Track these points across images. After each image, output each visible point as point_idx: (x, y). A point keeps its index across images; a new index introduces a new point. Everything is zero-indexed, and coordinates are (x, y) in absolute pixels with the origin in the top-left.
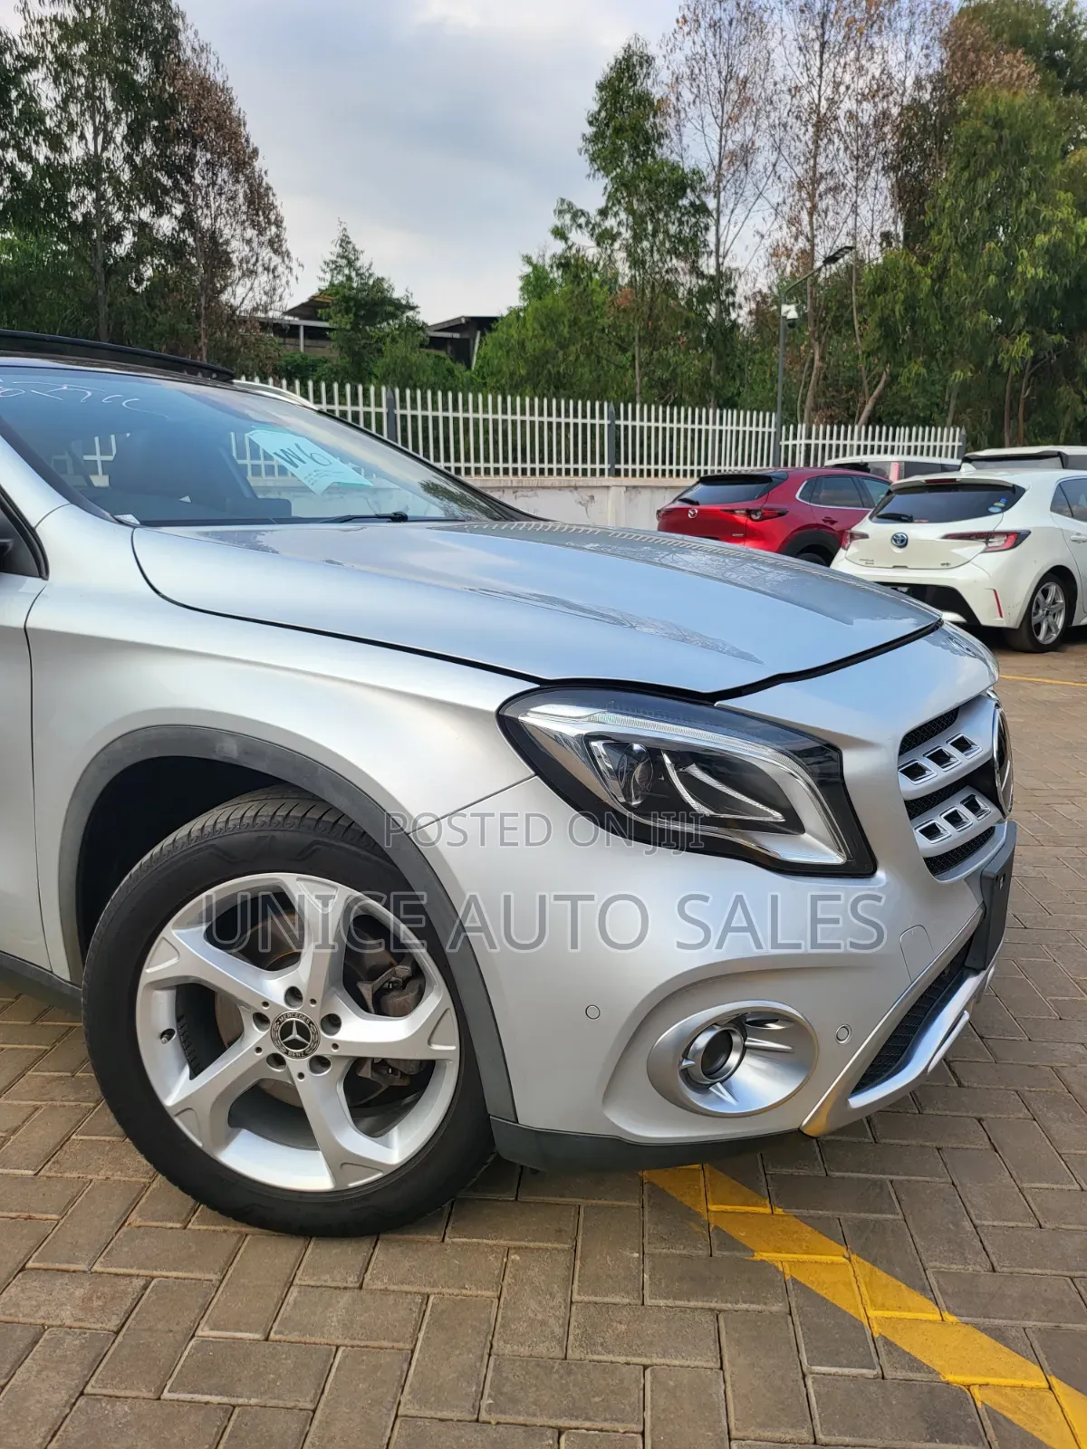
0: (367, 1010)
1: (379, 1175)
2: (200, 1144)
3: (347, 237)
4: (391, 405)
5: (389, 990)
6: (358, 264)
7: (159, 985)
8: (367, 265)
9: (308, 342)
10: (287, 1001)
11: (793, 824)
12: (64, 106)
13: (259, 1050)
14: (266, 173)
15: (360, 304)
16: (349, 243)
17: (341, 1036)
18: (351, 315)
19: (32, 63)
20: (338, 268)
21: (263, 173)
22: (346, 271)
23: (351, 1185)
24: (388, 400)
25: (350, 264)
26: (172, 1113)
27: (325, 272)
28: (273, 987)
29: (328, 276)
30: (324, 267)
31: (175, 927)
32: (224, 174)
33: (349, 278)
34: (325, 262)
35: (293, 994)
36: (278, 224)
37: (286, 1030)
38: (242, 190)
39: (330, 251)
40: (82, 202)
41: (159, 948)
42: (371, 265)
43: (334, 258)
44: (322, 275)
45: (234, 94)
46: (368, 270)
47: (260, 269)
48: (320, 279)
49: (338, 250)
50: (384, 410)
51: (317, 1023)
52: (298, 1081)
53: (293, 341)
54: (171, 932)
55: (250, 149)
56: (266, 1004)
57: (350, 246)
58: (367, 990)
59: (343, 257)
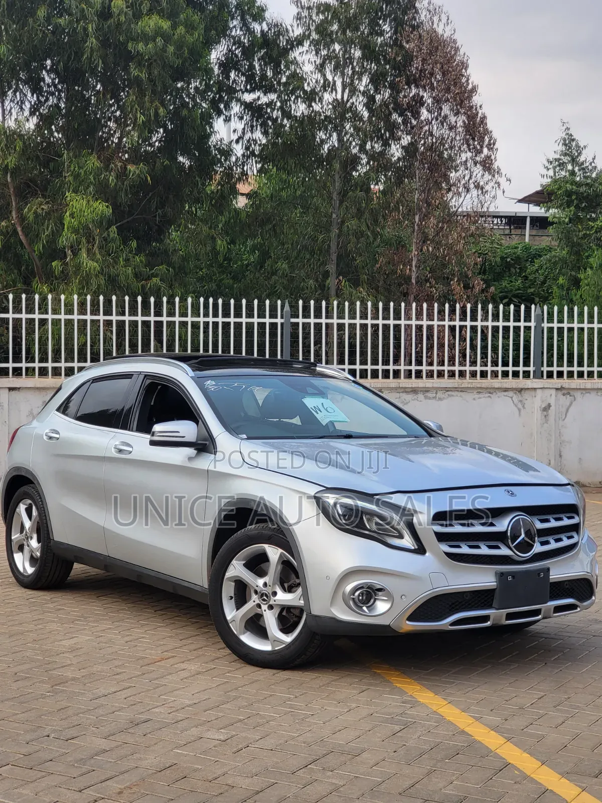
0: (285, 591)
1: (284, 645)
2: (236, 633)
3: (571, 135)
4: (540, 319)
5: (293, 587)
6: (582, 159)
7: (230, 579)
8: (590, 159)
9: (534, 232)
10: (263, 586)
11: (401, 536)
12: (321, 68)
13: (254, 602)
14: (481, 107)
15: (581, 197)
16: (573, 140)
17: (277, 598)
18: (572, 208)
19: (299, 42)
20: (562, 165)
21: (478, 106)
22: (570, 167)
23: (276, 649)
24: (537, 316)
25: (574, 161)
26: (229, 622)
27: (548, 169)
28: (261, 582)
29: (551, 173)
30: (547, 164)
31: (236, 560)
32: (446, 109)
33: (573, 173)
34: (548, 161)
35: (265, 584)
36: (491, 146)
37: (262, 595)
38: (460, 121)
39: (554, 150)
40: (328, 141)
41: (231, 568)
42: (594, 159)
43: (558, 156)
44: (545, 172)
45: (459, 44)
46: (591, 164)
47: (472, 186)
48: (543, 176)
49: (561, 148)
50: (532, 324)
51: (271, 593)
52: (264, 612)
53: (519, 231)
54: (234, 562)
55: (470, 87)
56: (257, 586)
57: (574, 144)
58: (286, 585)
59: (566, 155)
